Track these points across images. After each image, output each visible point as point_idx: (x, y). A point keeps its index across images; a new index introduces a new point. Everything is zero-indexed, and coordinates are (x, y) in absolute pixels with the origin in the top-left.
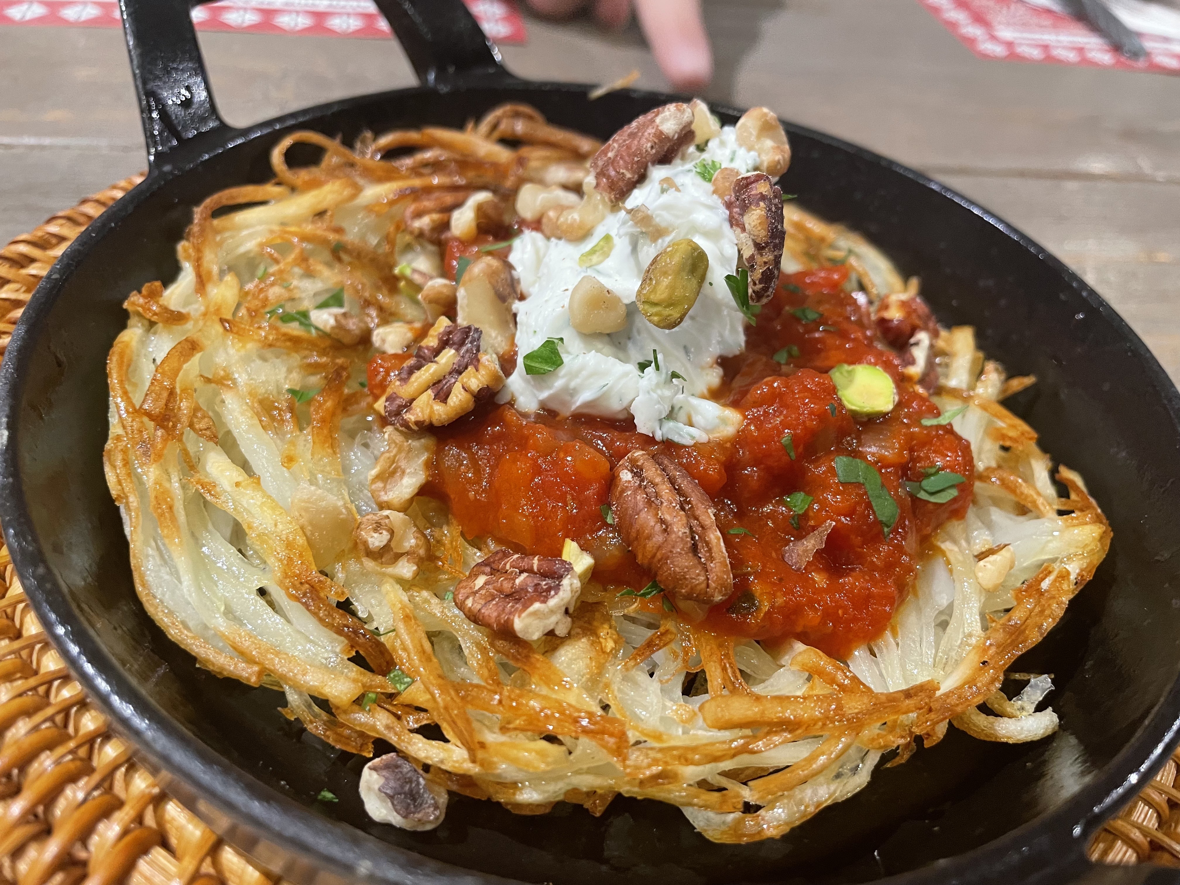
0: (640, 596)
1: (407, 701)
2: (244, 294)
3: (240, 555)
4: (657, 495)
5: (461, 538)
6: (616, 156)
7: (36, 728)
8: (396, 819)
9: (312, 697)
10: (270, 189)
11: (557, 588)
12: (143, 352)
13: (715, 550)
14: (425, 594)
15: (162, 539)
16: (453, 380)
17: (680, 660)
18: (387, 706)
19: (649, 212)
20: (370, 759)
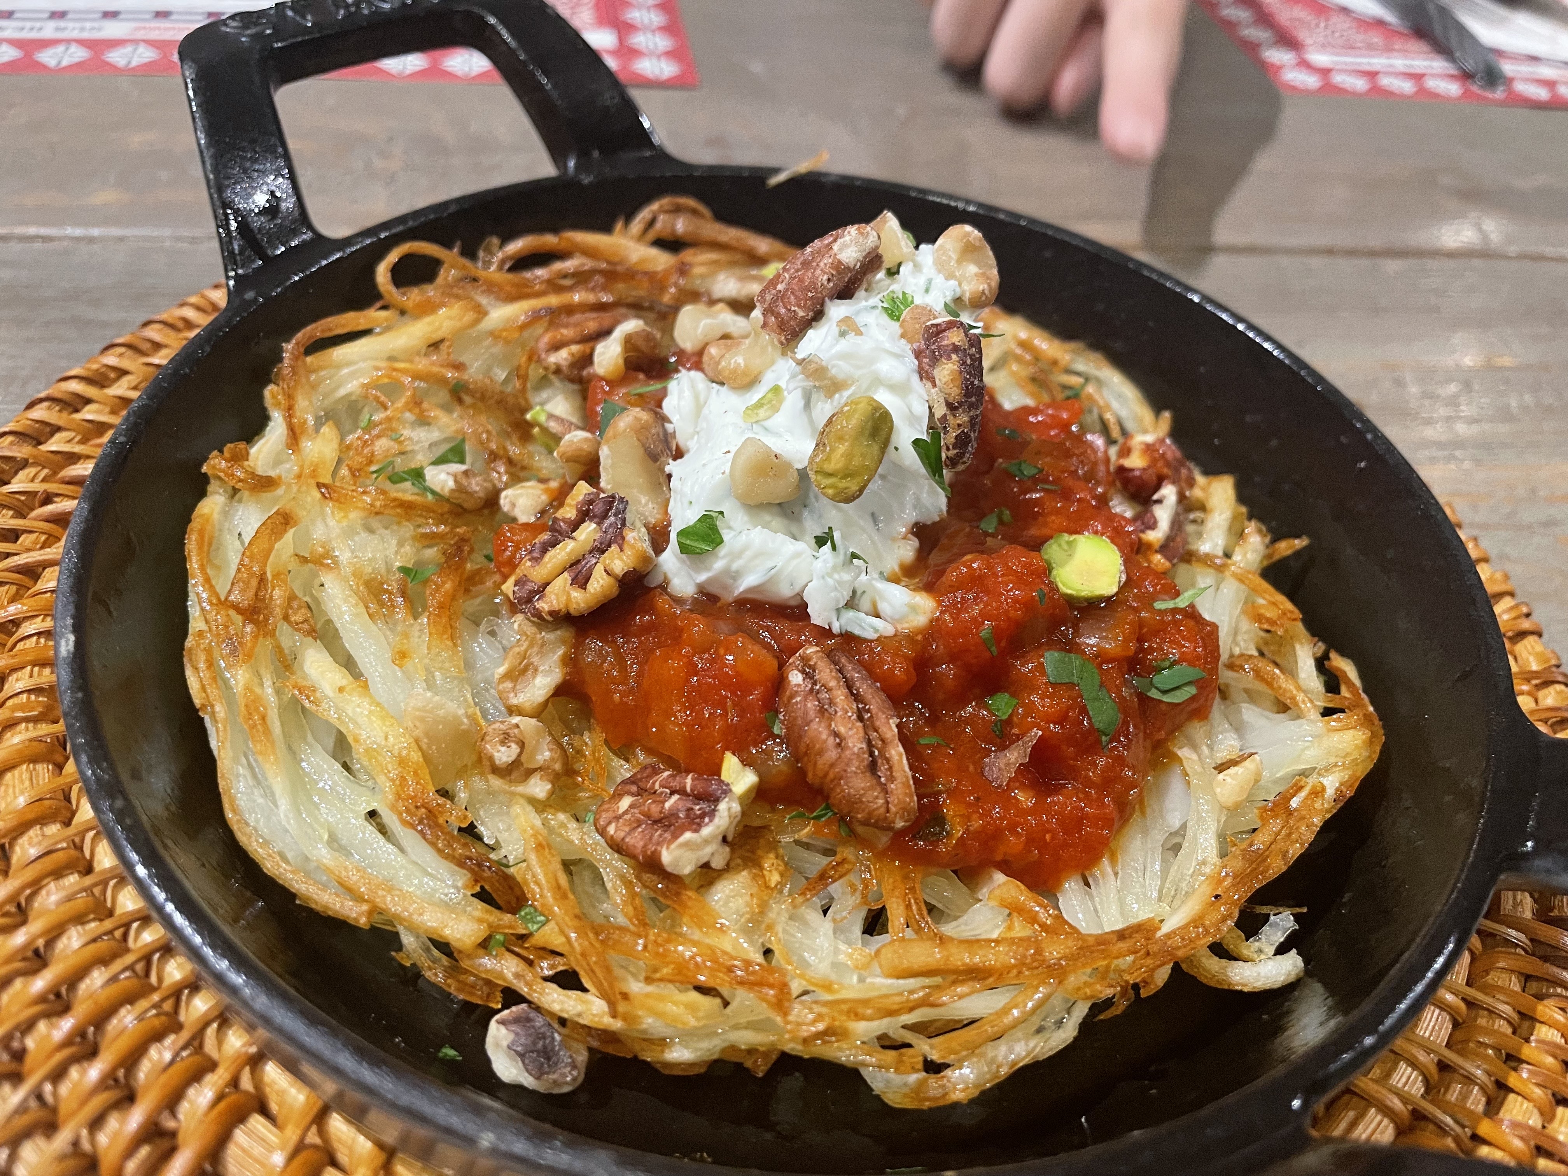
0: (813, 818)
1: (541, 944)
2: (344, 448)
3: (346, 773)
4: (831, 702)
5: (605, 747)
6: (787, 290)
7: (114, 979)
8: (528, 1081)
9: (430, 939)
10: (373, 316)
11: (712, 814)
12: (227, 525)
13: (896, 768)
14: (562, 816)
15: (254, 754)
16: (594, 561)
17: (858, 894)
18: (517, 949)
19: (824, 363)
20: (498, 1011)
